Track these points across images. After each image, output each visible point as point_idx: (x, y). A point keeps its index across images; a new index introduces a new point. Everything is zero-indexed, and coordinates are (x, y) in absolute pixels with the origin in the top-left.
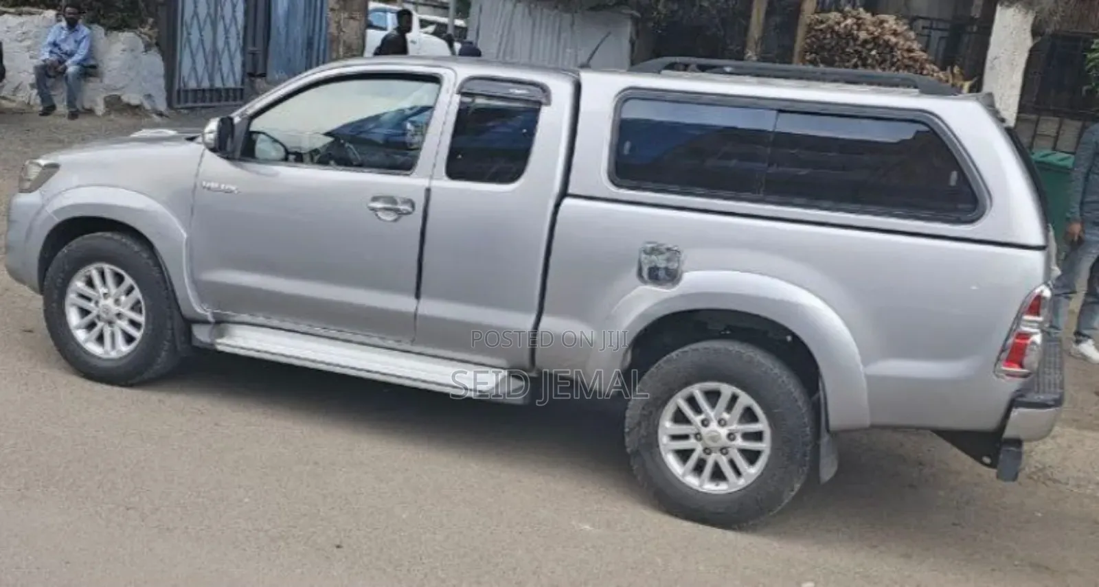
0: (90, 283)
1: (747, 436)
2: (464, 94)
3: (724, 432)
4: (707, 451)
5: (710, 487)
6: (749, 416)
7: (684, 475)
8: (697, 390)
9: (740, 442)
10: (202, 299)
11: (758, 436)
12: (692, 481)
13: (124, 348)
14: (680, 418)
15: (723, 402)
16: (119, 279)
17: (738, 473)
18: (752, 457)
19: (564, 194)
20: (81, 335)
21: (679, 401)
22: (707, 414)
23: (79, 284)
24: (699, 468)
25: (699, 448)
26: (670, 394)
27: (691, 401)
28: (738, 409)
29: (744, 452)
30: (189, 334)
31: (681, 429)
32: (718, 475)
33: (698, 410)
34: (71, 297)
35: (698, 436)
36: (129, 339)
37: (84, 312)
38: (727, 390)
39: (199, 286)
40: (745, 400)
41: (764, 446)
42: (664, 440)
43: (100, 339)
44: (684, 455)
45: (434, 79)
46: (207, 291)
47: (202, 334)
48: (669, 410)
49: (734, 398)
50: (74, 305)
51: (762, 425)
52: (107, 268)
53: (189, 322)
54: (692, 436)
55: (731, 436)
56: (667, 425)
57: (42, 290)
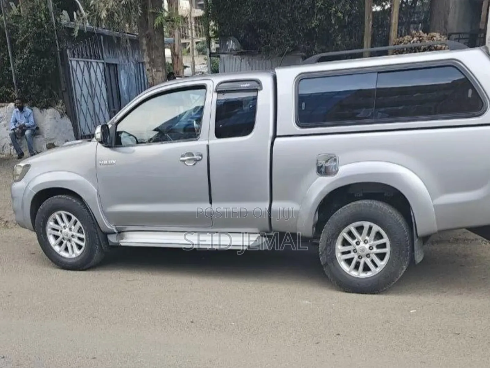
0: (56, 222)
1: (379, 247)
2: (218, 92)
3: (367, 246)
4: (360, 257)
5: (363, 275)
6: (379, 236)
7: (350, 271)
8: (352, 227)
9: (375, 250)
10: (110, 222)
11: (383, 246)
12: (354, 274)
13: (78, 252)
14: (345, 243)
15: (365, 231)
16: (69, 218)
17: (376, 266)
18: (381, 256)
19: (275, 136)
20: (57, 249)
21: (344, 234)
22: (358, 239)
23: (51, 224)
24: (357, 267)
25: (356, 257)
26: (340, 232)
27: (350, 233)
28: (373, 233)
29: (378, 255)
30: (107, 239)
31: (347, 248)
32: (366, 269)
33: (353, 237)
34: (49, 230)
35: (355, 251)
36: (80, 247)
37: (56, 237)
38: (367, 224)
39: (107, 215)
40: (376, 228)
41: (387, 250)
42: (338, 255)
43: (66, 249)
44: (349, 262)
45: (203, 87)
46: (111, 217)
47: (112, 239)
48: (340, 240)
49: (371, 228)
50: (50, 234)
51: (386, 240)
52: (63, 213)
53: (106, 234)
54: (352, 251)
55: (371, 248)
56: (339, 248)
57: (34, 229)
